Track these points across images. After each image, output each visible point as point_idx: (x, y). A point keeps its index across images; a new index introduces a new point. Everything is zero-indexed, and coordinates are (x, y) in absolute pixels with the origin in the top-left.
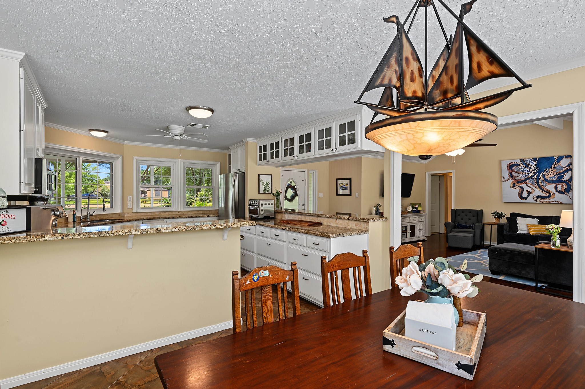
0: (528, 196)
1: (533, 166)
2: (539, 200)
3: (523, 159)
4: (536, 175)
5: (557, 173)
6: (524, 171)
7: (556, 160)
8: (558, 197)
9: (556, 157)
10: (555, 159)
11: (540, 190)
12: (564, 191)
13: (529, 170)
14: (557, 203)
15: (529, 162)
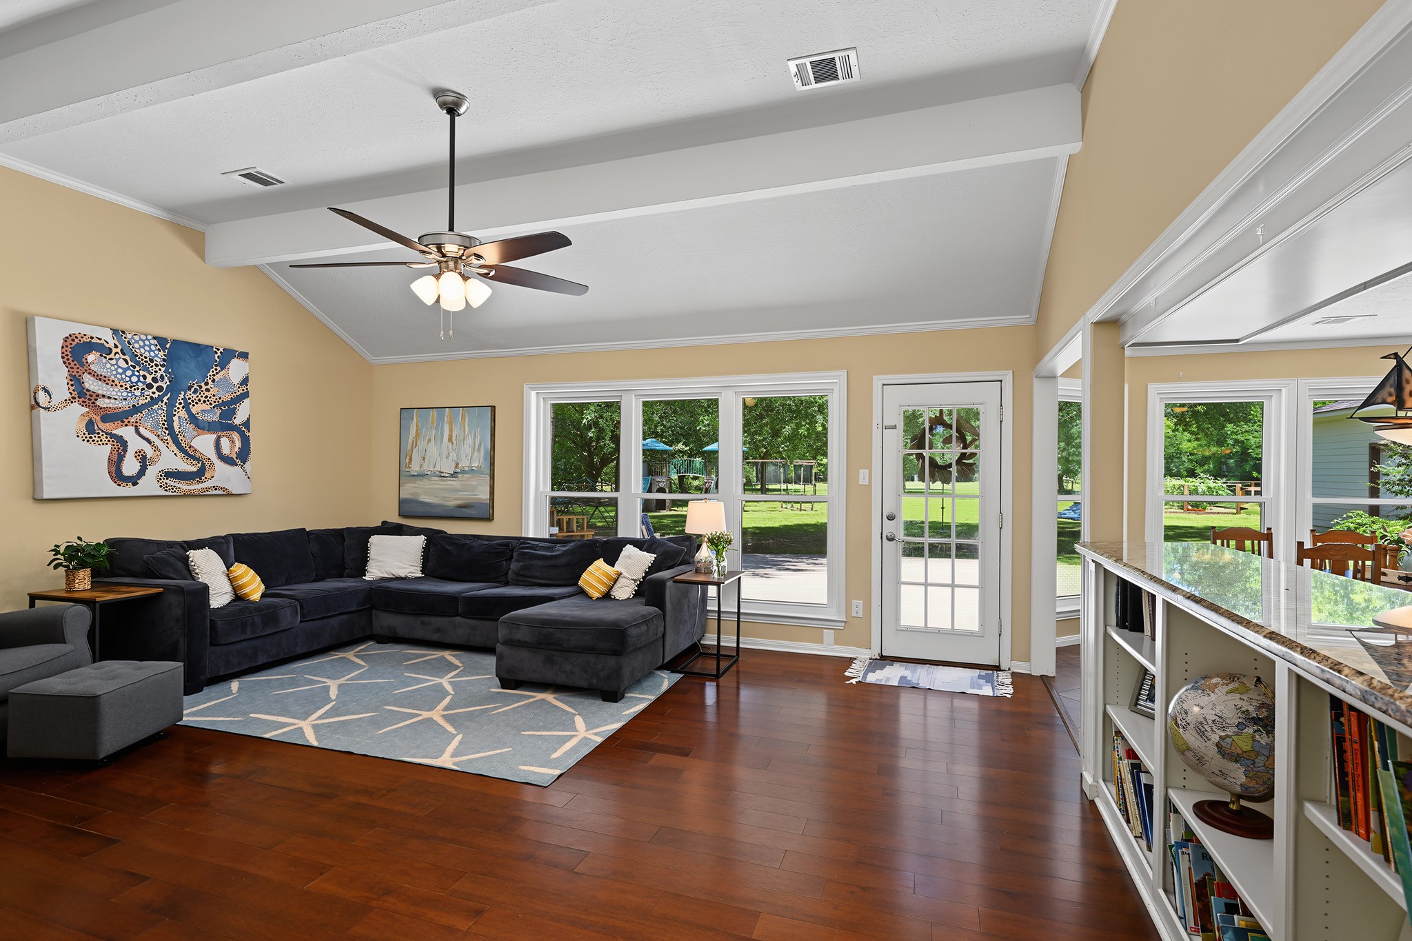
0: (142, 472)
2: (175, 484)
3: (124, 332)
4: (165, 399)
5: (220, 398)
6: (128, 379)
7: (218, 360)
8: (222, 475)
9: (218, 350)
10: (216, 356)
11: (174, 448)
12: (234, 456)
13: (145, 377)
14: (221, 492)
15: (143, 347)
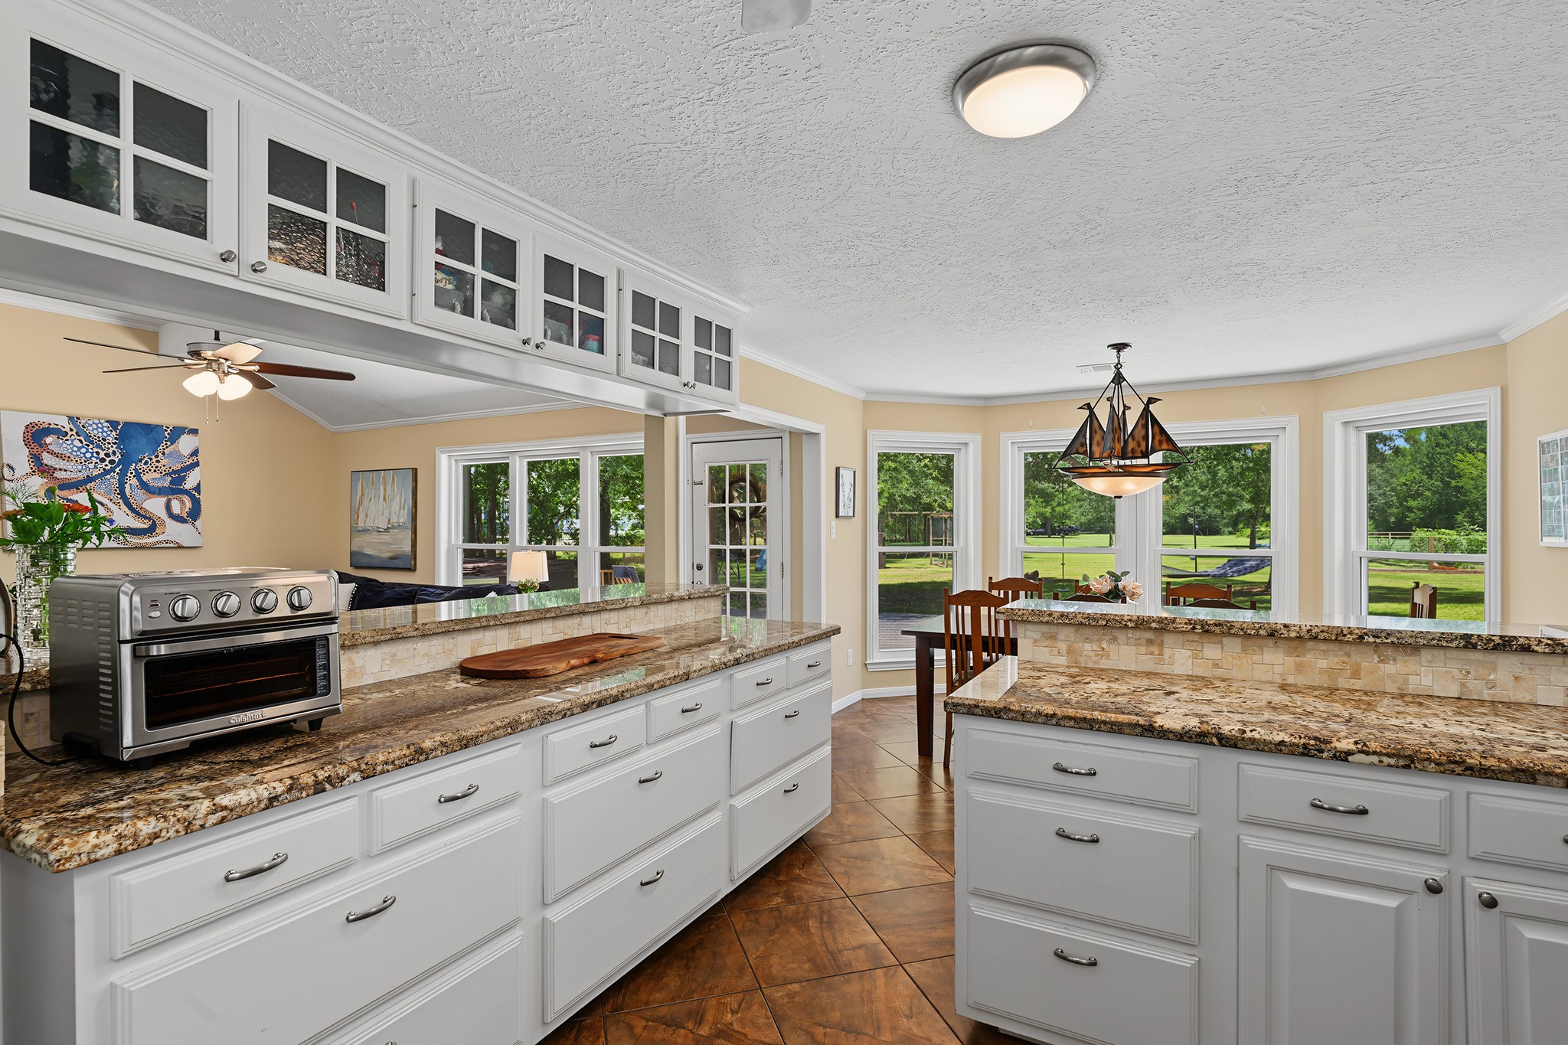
1: (109, 443)
3: (78, 419)
4: (117, 470)
6: (82, 455)
7: (168, 436)
8: (173, 531)
9: (168, 428)
10: (166, 433)
11: (128, 511)
12: (185, 516)
13: (98, 453)
14: (172, 545)
15: (96, 429)
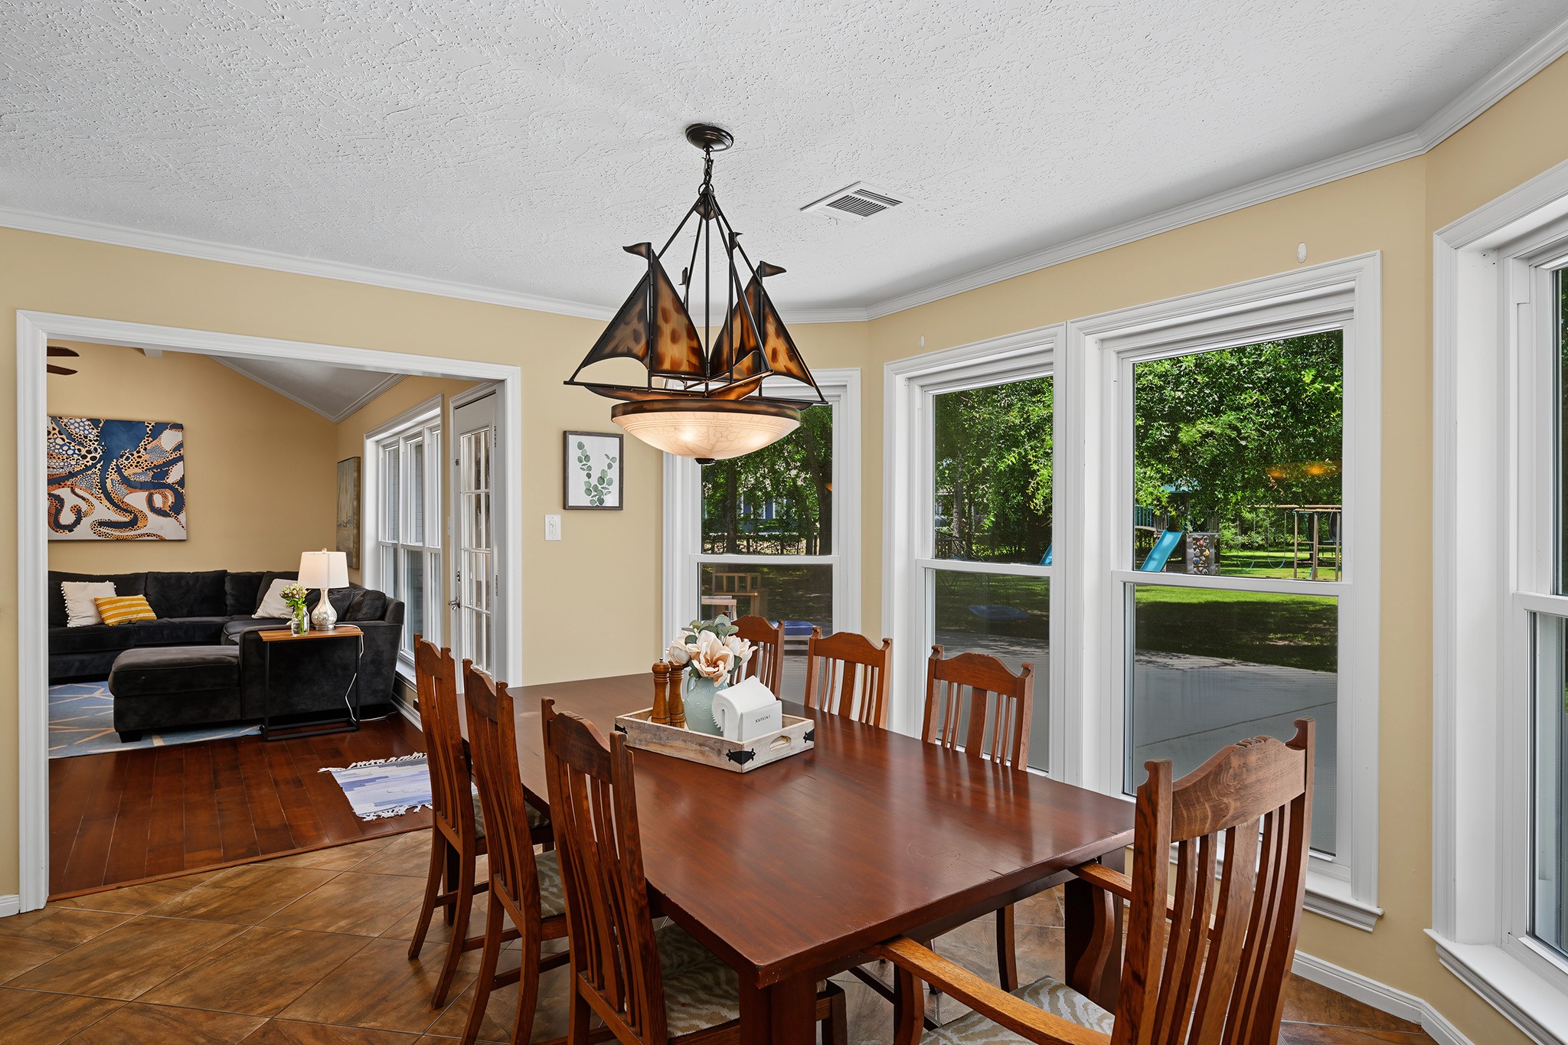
0: (77, 522)
1: (90, 441)
2: (108, 531)
3: (61, 418)
4: (98, 466)
5: (152, 463)
6: (64, 452)
7: (150, 432)
8: (155, 524)
9: (150, 424)
10: (148, 429)
12: (168, 509)
13: (79, 450)
14: (154, 538)
15: (78, 428)
